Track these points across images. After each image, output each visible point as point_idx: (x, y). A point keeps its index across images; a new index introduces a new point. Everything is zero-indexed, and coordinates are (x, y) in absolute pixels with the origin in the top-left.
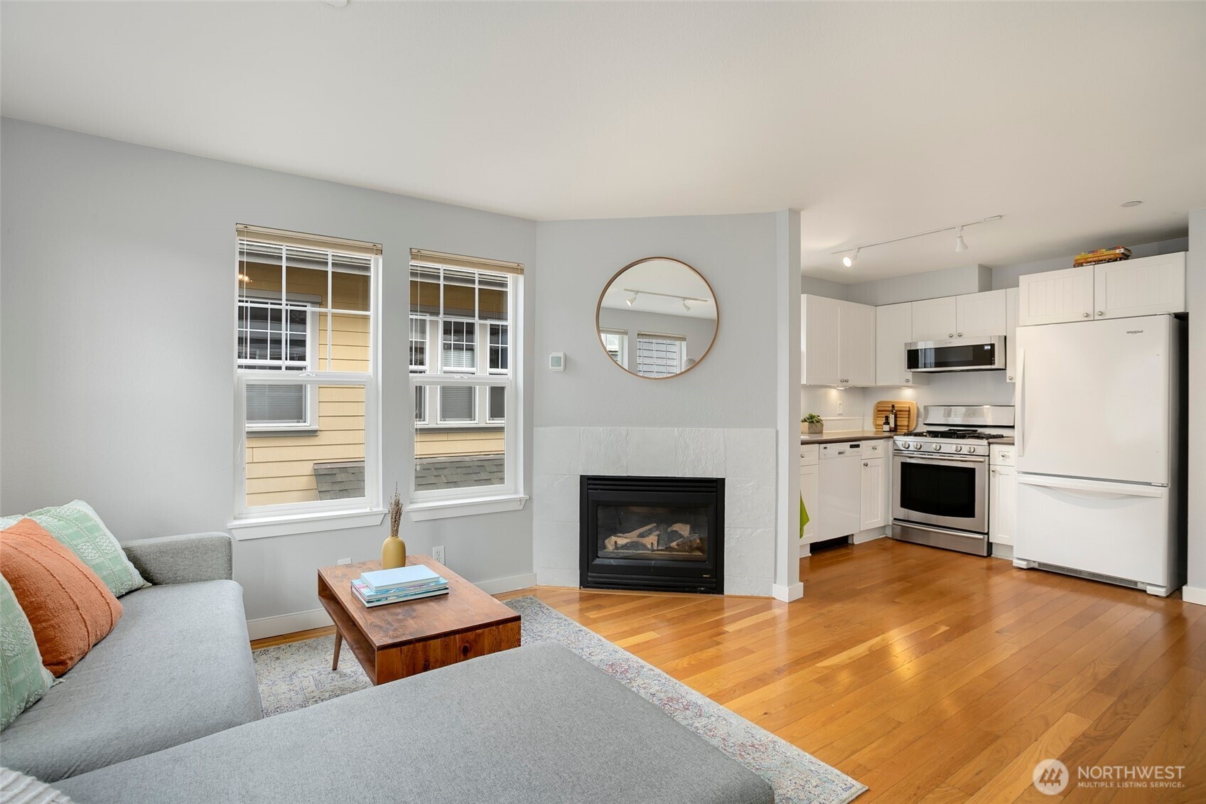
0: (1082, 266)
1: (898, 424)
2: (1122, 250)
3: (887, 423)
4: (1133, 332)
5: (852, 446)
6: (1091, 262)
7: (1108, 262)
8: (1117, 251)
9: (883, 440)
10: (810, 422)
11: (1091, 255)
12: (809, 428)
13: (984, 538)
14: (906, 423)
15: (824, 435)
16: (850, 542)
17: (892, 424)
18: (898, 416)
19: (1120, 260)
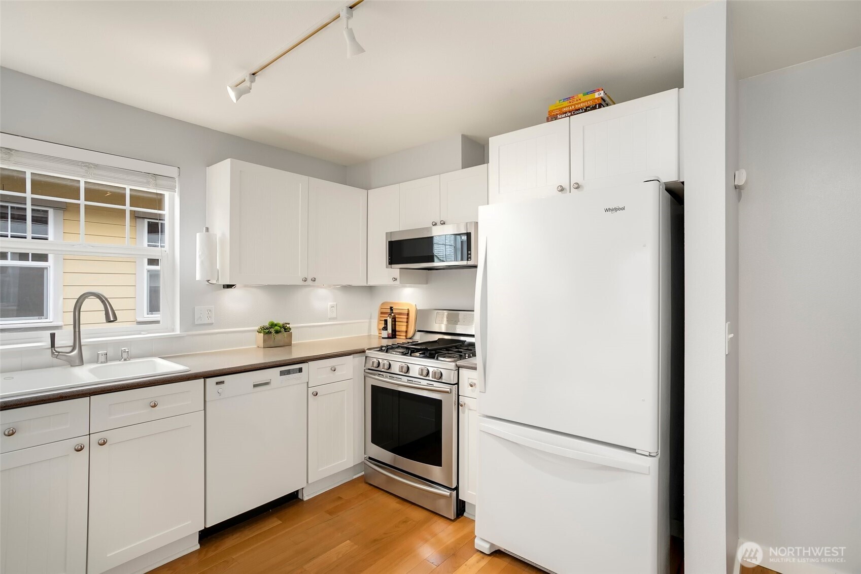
0: (556, 118)
1: (397, 329)
2: (602, 94)
3: (385, 328)
4: (612, 210)
5: (282, 373)
6: (566, 113)
7: (586, 111)
8: (596, 95)
9: (351, 357)
10: (265, 333)
11: (566, 103)
12: (264, 341)
13: (451, 494)
14: (404, 329)
15: (294, 349)
16: (300, 496)
17: (390, 330)
18: (397, 320)
19: (600, 107)
